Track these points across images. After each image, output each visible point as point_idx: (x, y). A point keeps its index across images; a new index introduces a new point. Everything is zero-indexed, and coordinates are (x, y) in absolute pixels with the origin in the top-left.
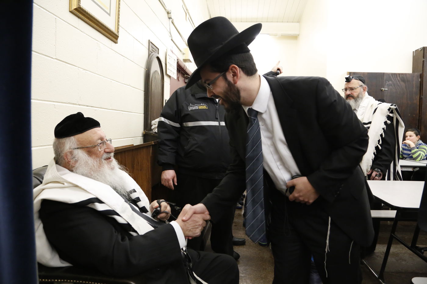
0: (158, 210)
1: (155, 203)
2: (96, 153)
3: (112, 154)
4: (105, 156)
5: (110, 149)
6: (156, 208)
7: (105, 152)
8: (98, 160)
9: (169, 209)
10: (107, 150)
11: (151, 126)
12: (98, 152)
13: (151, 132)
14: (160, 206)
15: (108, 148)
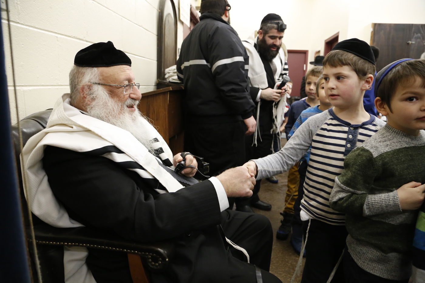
0: (182, 164)
1: (179, 157)
2: (119, 96)
3: (137, 102)
4: (129, 102)
5: (136, 95)
6: (180, 162)
7: (130, 97)
8: (120, 104)
9: (195, 163)
10: (132, 96)
11: (165, 75)
12: (122, 95)
13: (165, 81)
14: (184, 160)
15: (134, 94)
